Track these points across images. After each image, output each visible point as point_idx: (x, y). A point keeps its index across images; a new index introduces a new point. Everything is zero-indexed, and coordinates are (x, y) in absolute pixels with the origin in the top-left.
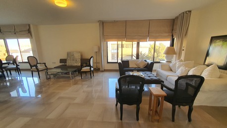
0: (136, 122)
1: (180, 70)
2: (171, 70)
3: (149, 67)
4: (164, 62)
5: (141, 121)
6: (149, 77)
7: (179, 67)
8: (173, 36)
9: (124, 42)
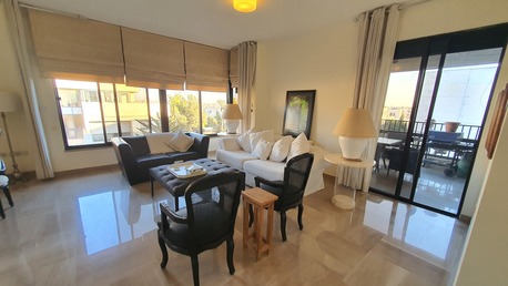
0: (231, 277)
1: (258, 146)
2: (242, 149)
3: (199, 149)
4: (225, 134)
5: (239, 271)
6: (216, 169)
7: (255, 142)
8: (230, 84)
9: (121, 87)
